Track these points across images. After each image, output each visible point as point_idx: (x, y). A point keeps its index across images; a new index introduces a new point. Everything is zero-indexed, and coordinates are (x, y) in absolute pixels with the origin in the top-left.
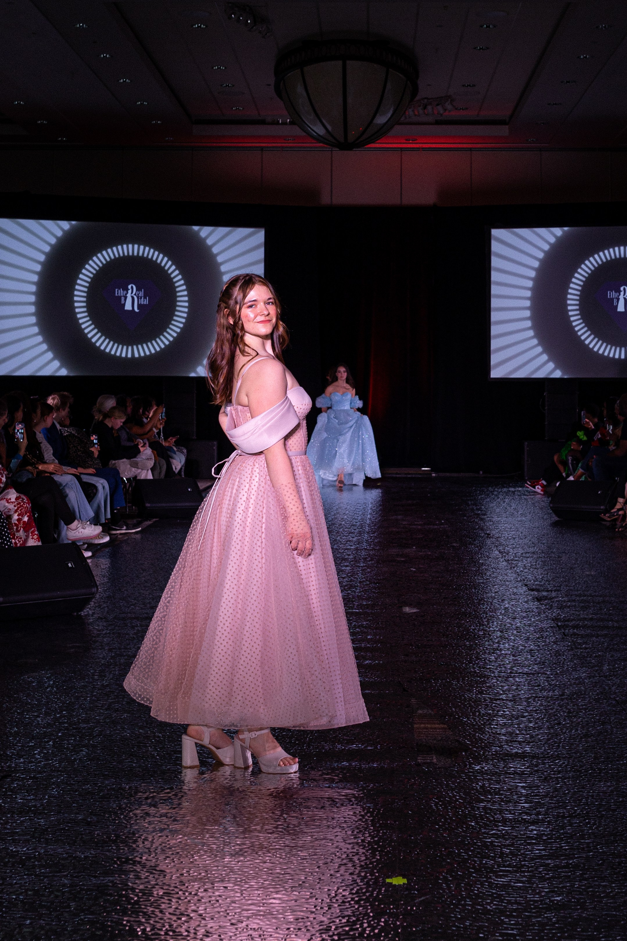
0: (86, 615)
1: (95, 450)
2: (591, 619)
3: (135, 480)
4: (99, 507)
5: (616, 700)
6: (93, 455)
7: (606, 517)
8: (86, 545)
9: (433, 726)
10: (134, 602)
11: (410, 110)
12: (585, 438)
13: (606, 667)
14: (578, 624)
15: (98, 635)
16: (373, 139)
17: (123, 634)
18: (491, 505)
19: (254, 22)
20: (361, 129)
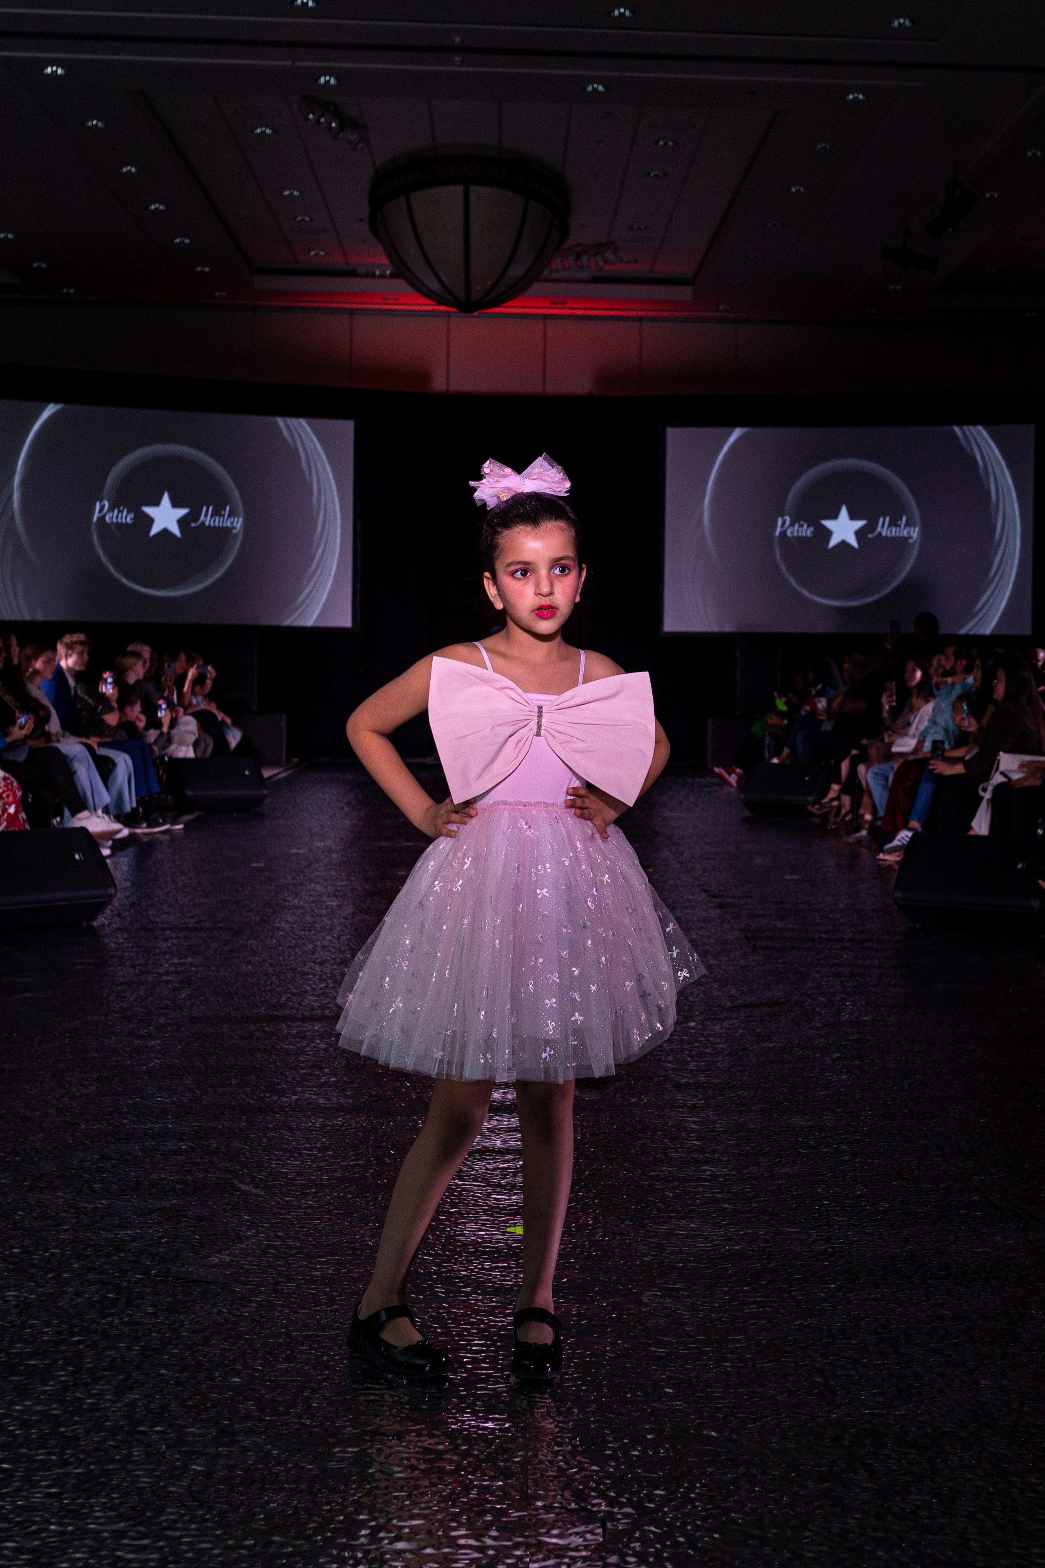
0: (99, 926)
4: (120, 792)
11: (557, 261)
12: (785, 709)
15: (117, 949)
17: (152, 948)
19: (342, 127)
20: (489, 282)
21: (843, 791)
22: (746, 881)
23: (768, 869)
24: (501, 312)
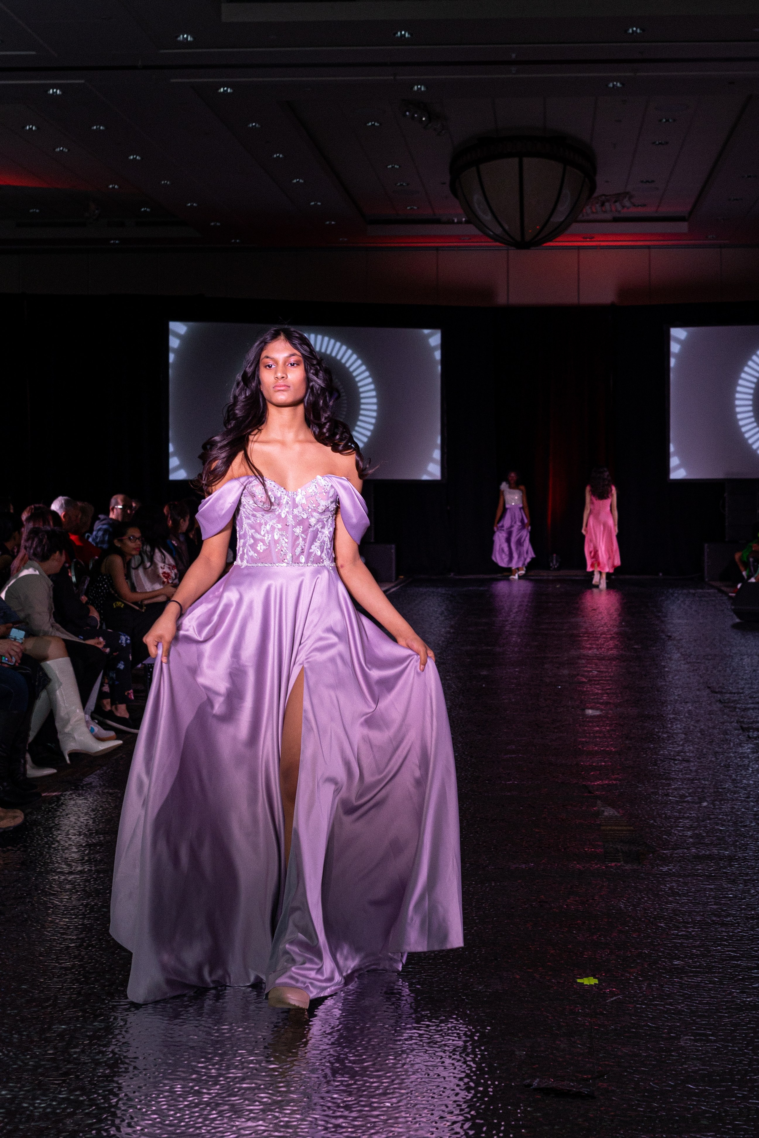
9: (620, 828)
11: (588, 207)
16: (550, 237)
18: (672, 607)
19: (430, 120)
20: (538, 227)
22: (739, 679)
23: (755, 668)
24: (547, 246)
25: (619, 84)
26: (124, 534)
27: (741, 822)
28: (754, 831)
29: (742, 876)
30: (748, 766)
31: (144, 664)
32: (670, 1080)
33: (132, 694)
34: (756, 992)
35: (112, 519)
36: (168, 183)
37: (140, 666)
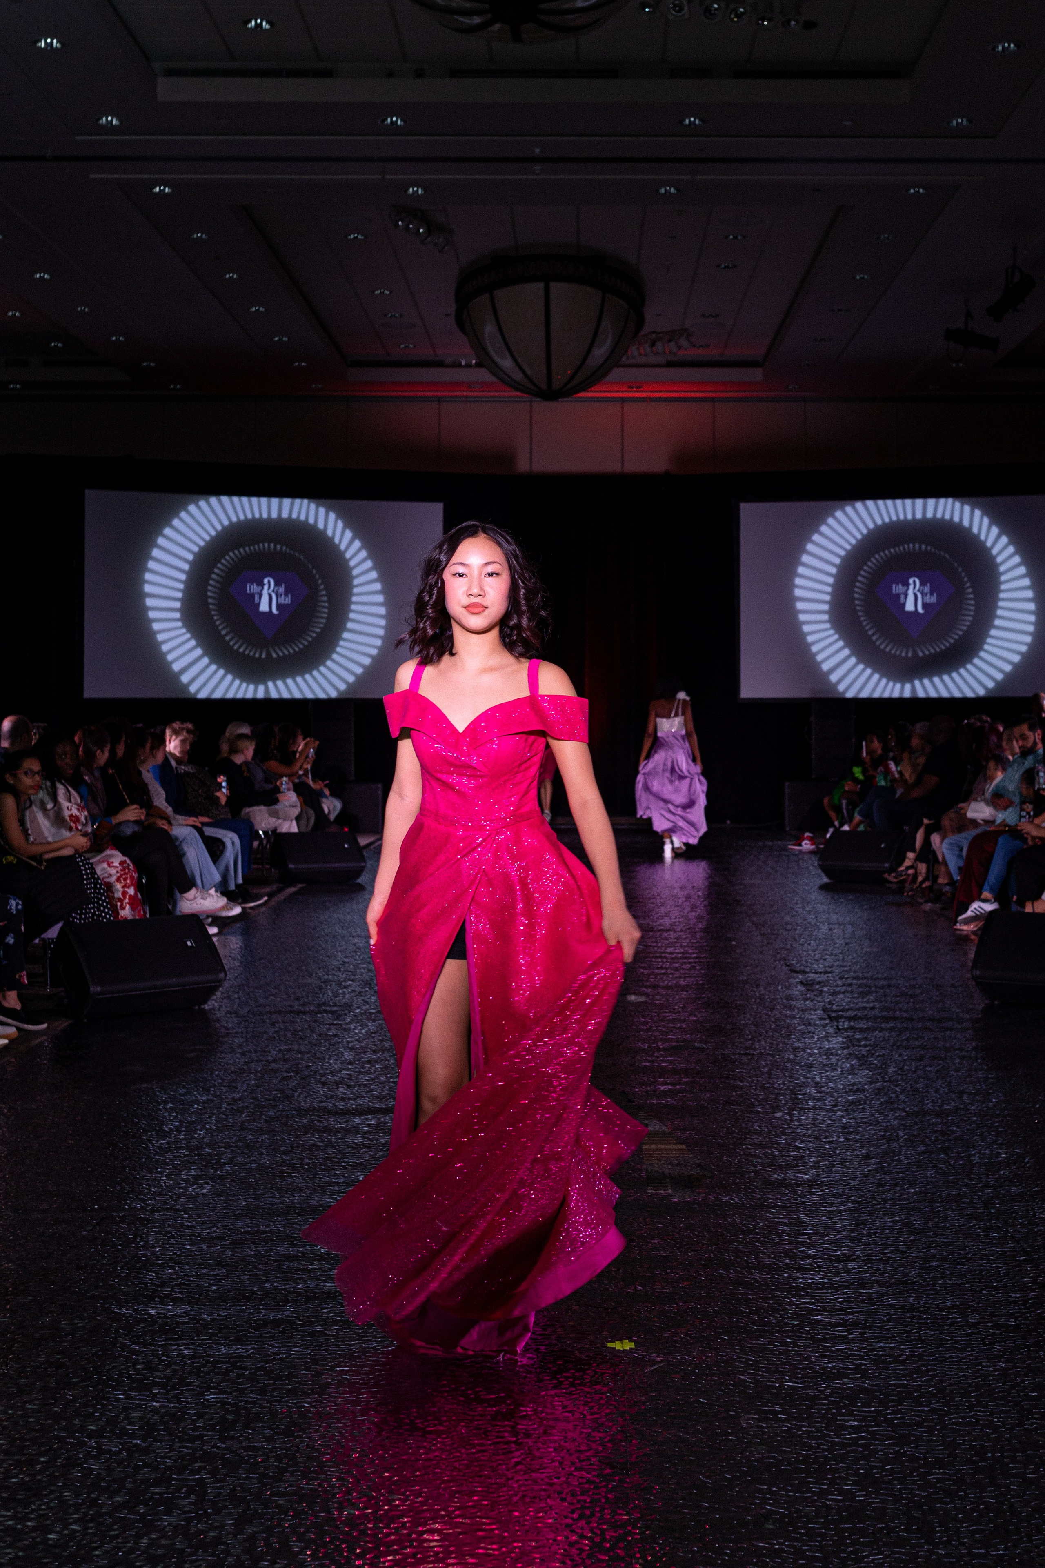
0: (210, 1010)
1: (223, 793)
2: (873, 1008)
3: (274, 835)
4: (227, 868)
5: (906, 1112)
6: (219, 801)
7: (891, 877)
8: (210, 920)
9: (668, 1147)
10: (274, 991)
11: (633, 348)
12: (861, 777)
13: (891, 1070)
14: (856, 1016)
15: (227, 1034)
16: (585, 385)
17: (260, 1033)
19: (429, 231)
20: (569, 372)
21: (919, 859)
22: (827, 954)
23: (848, 941)
24: (581, 398)
25: (672, 190)
26: (18, 766)
27: (826, 1137)
28: (843, 1149)
29: (825, 1207)
30: (837, 1065)
31: (44, 939)
32: (727, 1472)
33: (25, 977)
34: (840, 1356)
35: (5, 748)
36: (86, 309)
37: (37, 941)
